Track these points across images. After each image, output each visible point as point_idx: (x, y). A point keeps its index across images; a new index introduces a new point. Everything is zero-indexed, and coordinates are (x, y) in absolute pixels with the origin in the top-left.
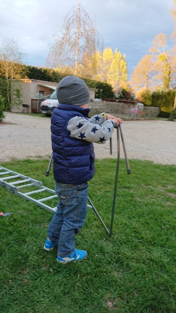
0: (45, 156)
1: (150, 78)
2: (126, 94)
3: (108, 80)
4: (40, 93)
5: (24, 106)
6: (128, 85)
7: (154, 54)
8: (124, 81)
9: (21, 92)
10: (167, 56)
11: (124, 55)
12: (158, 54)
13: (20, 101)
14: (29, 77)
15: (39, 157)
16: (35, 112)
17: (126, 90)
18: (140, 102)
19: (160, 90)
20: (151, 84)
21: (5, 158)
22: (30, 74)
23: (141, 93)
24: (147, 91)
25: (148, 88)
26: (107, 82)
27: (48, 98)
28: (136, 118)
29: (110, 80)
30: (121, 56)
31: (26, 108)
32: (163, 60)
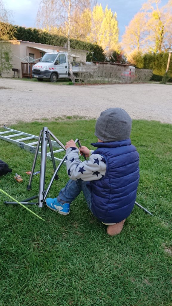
0: (51, 118)
1: (142, 38)
2: (117, 57)
3: (99, 42)
4: (30, 56)
5: (14, 70)
6: (119, 46)
7: (147, 12)
8: (115, 43)
9: (10, 55)
10: (161, 14)
11: (115, 13)
12: (150, 11)
13: (10, 64)
14: (17, 39)
15: (45, 120)
16: (25, 76)
17: (117, 52)
18: (132, 65)
19: (152, 52)
20: (142, 45)
21: (12, 121)
22: (18, 34)
23: (133, 55)
24: (139, 53)
25: (139, 50)
26: (97, 44)
27: (40, 61)
28: (130, 82)
29: (100, 41)
30: (112, 14)
31: (16, 72)
32: (156, 19)
